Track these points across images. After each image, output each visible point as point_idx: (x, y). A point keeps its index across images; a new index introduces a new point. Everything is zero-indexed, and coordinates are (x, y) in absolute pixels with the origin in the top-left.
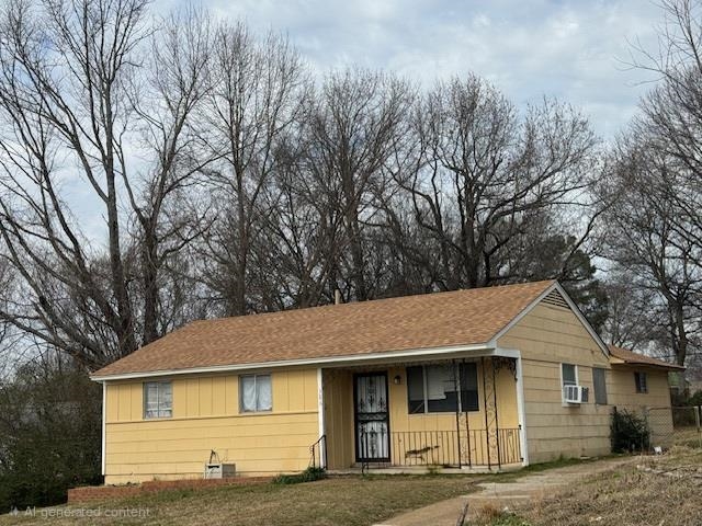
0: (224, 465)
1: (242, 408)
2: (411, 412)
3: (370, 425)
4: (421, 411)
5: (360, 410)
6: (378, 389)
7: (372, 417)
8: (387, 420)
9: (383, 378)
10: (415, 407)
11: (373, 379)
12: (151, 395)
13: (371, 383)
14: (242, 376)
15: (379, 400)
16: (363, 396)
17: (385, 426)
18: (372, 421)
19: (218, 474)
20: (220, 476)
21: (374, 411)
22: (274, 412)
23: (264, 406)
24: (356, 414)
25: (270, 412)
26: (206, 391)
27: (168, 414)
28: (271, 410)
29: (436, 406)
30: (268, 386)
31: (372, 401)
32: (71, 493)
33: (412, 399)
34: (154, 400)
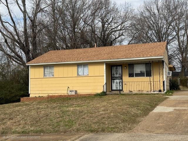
0: (75, 91)
1: (78, 74)
2: (129, 76)
3: (116, 80)
4: (133, 76)
5: (113, 76)
6: (119, 70)
7: (116, 78)
8: (122, 79)
9: (121, 67)
10: (131, 75)
11: (117, 67)
12: (46, 70)
13: (117, 68)
14: (79, 65)
15: (119, 73)
16: (114, 72)
17: (121, 81)
18: (117, 79)
19: (73, 93)
20: (74, 94)
21: (117, 76)
22: (89, 76)
23: (85, 74)
24: (112, 77)
25: (88, 76)
26: (66, 69)
27: (52, 76)
28: (88, 75)
29: (138, 75)
30: (87, 68)
31: (117, 73)
32: (22, 99)
33: (130, 73)
34: (47, 71)
